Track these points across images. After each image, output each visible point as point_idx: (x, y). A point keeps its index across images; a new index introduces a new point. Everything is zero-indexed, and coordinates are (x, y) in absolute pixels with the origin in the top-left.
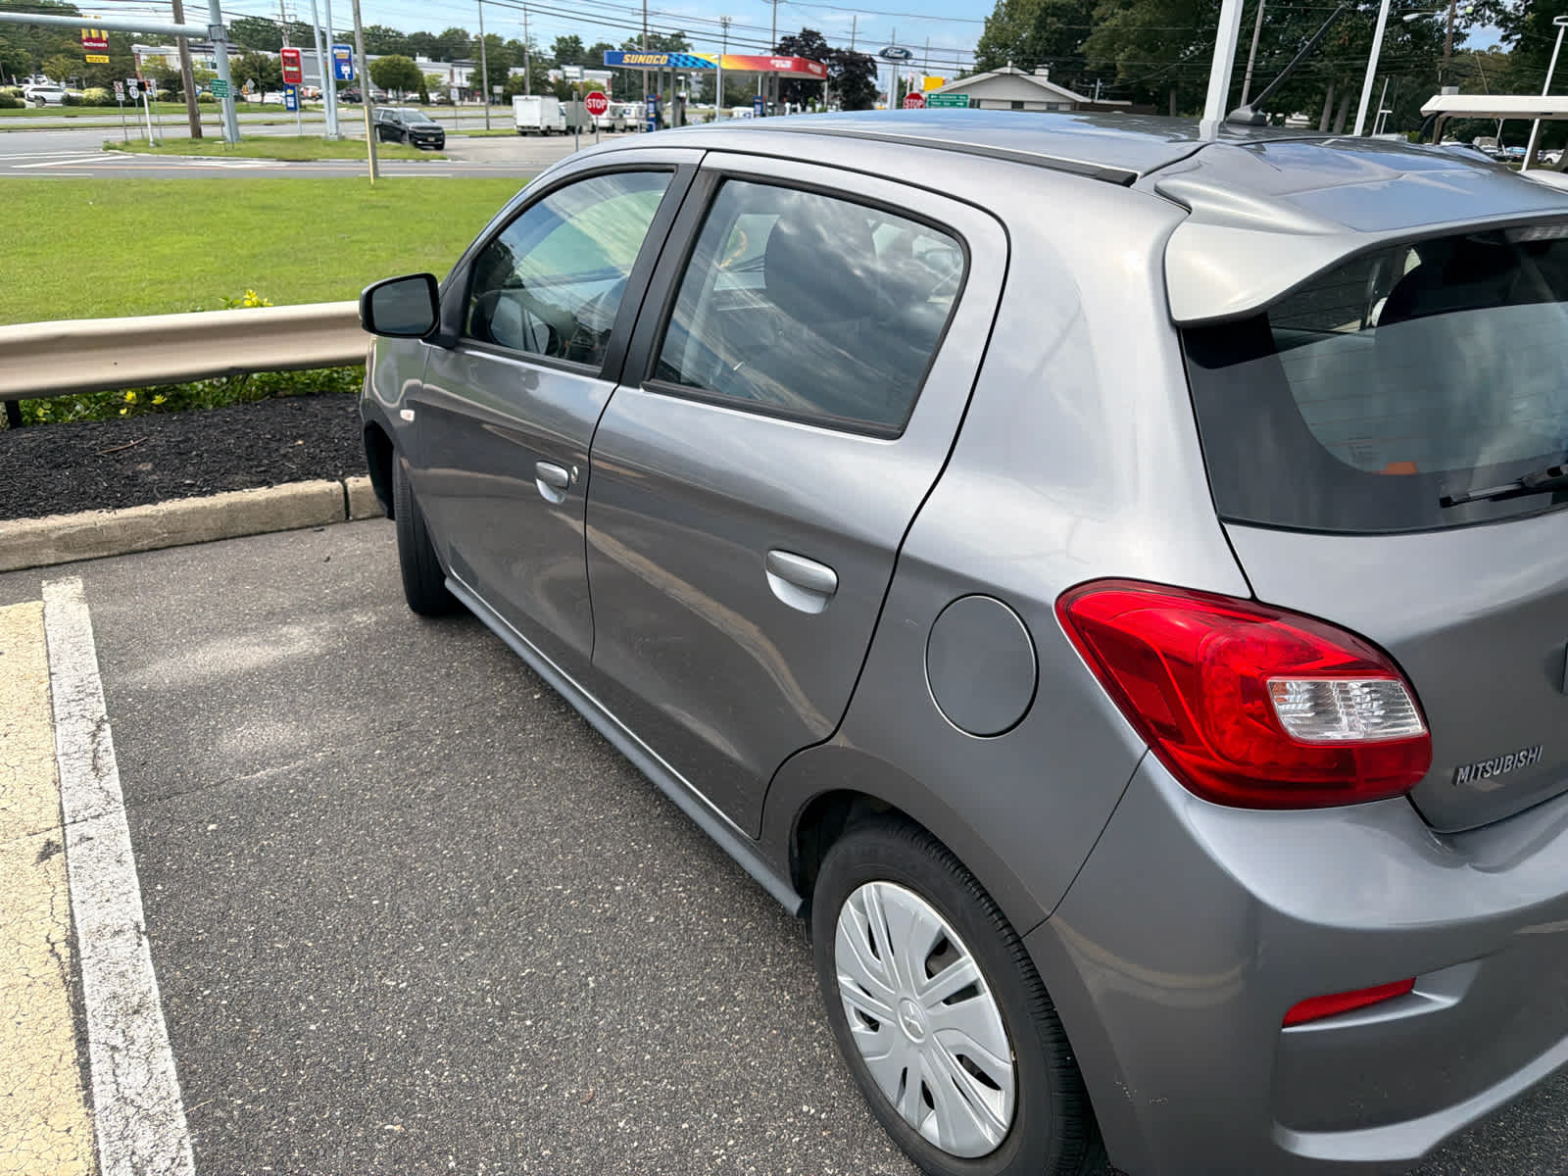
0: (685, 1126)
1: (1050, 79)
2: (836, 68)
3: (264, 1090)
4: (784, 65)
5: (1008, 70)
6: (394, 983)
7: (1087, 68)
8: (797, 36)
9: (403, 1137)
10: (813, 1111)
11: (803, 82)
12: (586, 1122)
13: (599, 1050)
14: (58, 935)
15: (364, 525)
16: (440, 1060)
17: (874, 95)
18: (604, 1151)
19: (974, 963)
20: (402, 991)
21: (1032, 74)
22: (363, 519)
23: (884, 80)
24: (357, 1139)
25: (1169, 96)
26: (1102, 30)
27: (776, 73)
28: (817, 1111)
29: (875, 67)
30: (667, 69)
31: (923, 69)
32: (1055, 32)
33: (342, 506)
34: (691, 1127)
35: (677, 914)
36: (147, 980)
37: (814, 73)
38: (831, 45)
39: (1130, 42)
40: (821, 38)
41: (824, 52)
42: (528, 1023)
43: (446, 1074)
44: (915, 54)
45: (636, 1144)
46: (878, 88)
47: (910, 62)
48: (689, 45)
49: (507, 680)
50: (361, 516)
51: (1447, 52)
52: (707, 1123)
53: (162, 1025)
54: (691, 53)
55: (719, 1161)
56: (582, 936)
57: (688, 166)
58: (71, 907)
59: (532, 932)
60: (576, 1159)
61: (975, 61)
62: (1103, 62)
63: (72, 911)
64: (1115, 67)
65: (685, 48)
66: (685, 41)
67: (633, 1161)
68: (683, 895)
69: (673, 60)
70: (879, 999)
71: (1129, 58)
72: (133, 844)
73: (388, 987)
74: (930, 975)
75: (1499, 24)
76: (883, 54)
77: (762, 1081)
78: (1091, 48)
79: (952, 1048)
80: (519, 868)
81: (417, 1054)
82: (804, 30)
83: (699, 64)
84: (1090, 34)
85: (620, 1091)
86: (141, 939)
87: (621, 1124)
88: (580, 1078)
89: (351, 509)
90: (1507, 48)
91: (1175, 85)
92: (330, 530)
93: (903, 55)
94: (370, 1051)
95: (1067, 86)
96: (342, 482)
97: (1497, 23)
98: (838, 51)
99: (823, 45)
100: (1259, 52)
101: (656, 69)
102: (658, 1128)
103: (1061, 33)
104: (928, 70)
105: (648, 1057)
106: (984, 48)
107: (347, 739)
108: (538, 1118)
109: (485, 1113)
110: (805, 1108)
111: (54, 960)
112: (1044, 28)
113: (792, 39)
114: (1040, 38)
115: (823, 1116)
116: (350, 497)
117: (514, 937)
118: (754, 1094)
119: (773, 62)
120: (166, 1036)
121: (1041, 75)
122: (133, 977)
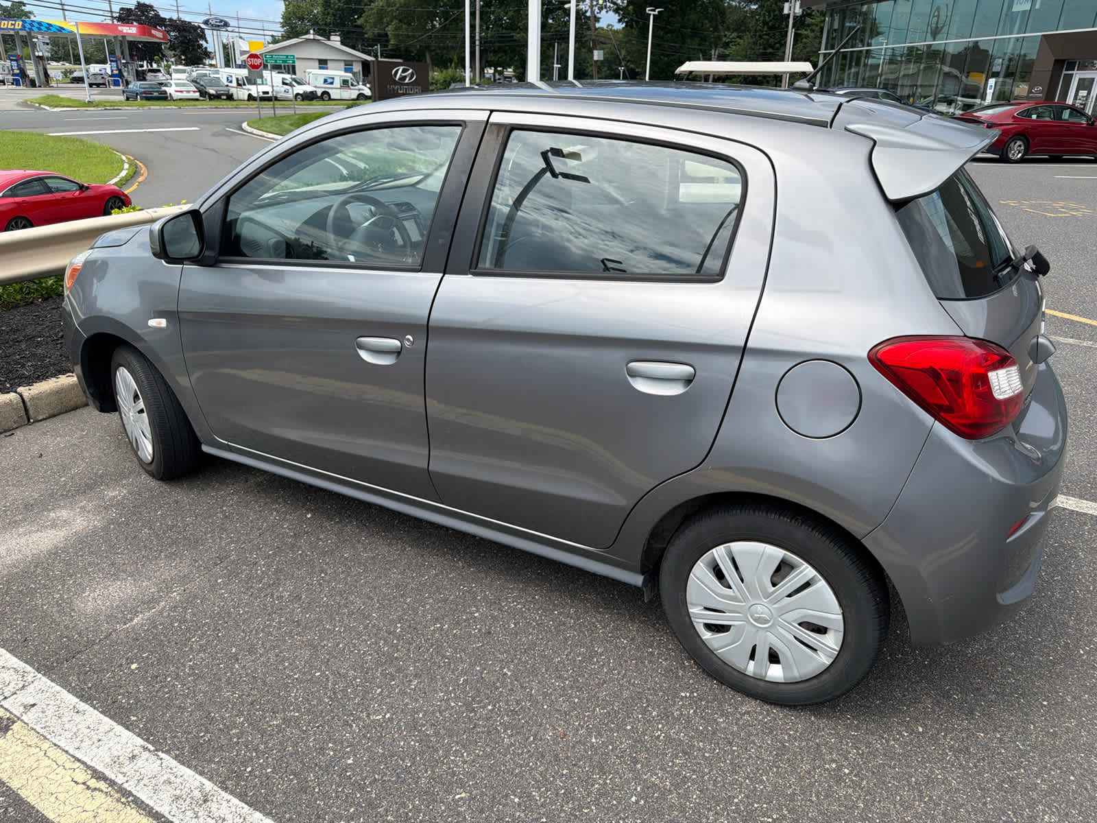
0: (629, 727)
1: (343, 43)
2: (172, 34)
3: (352, 809)
4: (131, 31)
5: (311, 37)
6: (381, 717)
7: (366, 36)
8: (133, 8)
9: (472, 798)
10: (688, 694)
11: (145, 44)
12: (574, 747)
13: (545, 707)
14: (81, 776)
15: (48, 424)
16: (454, 749)
17: (207, 55)
18: (596, 758)
19: (810, 568)
20: (391, 719)
21: (329, 40)
22: (41, 420)
23: (212, 42)
24: (444, 811)
25: (425, 56)
26: (372, 9)
27: (124, 37)
28: (690, 694)
29: (204, 33)
30: (22, 33)
31: (237, 34)
32: (338, 9)
33: (23, 413)
34: (632, 727)
35: (526, 619)
36: (191, 779)
37: (157, 37)
38: (163, 14)
39: (395, 18)
40: (154, 10)
41: (158, 21)
42: (490, 707)
43: (465, 754)
44: (232, 23)
45: (611, 747)
46: (209, 50)
47: (229, 29)
48: (30, 13)
49: (276, 510)
50: (41, 418)
51: (593, 28)
52: (639, 722)
53: (235, 801)
54: (33, 18)
55: (661, 738)
56: (478, 648)
57: (477, 122)
58: (70, 755)
59: (444, 657)
60: (585, 768)
61: (282, 30)
62: (376, 31)
63: (74, 757)
64: (386, 35)
65: (27, 14)
66: (27, 8)
67: (617, 756)
68: (519, 606)
69: (28, 26)
70: (731, 612)
71: (396, 29)
72: (78, 697)
73: (379, 720)
74: (774, 585)
75: (616, 11)
76: (206, 22)
77: (649, 689)
78: (366, 21)
79: (794, 621)
80: (400, 623)
81: (437, 751)
82: (138, 3)
83: (53, 29)
84: (364, 12)
85: (577, 723)
86: (158, 756)
87: (594, 740)
88: (548, 726)
89: (31, 412)
90: (621, 26)
91: (428, 47)
92: (19, 434)
93: (222, 24)
94: (403, 761)
95: (353, 48)
96: (16, 392)
97: (614, 11)
98: (171, 20)
99: (157, 16)
100: (481, 26)
101: (12, 33)
102: (615, 734)
103: (343, 10)
104: (241, 35)
105: (576, 700)
106: (287, 20)
107: (185, 579)
108: (543, 756)
109: (510, 765)
110: (683, 694)
111: (96, 793)
112: (329, 6)
113: (129, 10)
114: (328, 14)
115: (695, 694)
116: (28, 404)
117: (435, 663)
118: (650, 697)
119: (120, 28)
120: (246, 806)
121: (336, 40)
122: (179, 780)
